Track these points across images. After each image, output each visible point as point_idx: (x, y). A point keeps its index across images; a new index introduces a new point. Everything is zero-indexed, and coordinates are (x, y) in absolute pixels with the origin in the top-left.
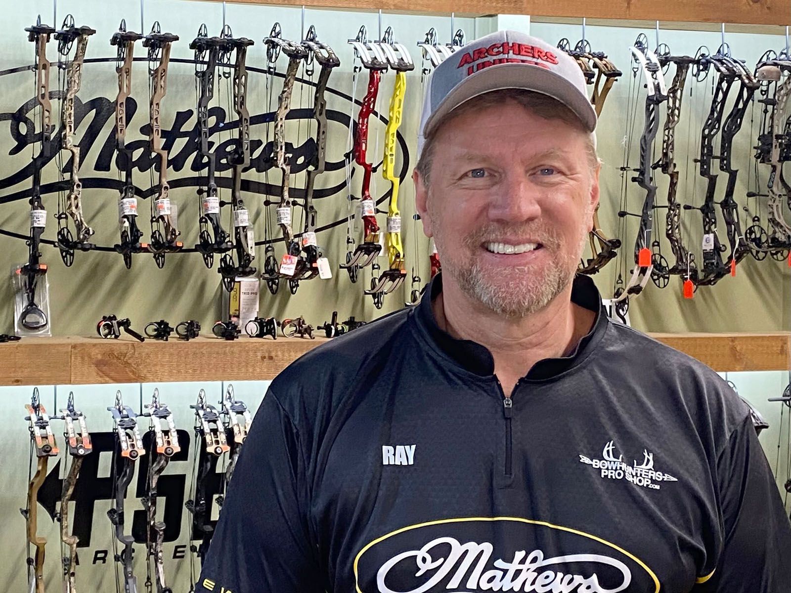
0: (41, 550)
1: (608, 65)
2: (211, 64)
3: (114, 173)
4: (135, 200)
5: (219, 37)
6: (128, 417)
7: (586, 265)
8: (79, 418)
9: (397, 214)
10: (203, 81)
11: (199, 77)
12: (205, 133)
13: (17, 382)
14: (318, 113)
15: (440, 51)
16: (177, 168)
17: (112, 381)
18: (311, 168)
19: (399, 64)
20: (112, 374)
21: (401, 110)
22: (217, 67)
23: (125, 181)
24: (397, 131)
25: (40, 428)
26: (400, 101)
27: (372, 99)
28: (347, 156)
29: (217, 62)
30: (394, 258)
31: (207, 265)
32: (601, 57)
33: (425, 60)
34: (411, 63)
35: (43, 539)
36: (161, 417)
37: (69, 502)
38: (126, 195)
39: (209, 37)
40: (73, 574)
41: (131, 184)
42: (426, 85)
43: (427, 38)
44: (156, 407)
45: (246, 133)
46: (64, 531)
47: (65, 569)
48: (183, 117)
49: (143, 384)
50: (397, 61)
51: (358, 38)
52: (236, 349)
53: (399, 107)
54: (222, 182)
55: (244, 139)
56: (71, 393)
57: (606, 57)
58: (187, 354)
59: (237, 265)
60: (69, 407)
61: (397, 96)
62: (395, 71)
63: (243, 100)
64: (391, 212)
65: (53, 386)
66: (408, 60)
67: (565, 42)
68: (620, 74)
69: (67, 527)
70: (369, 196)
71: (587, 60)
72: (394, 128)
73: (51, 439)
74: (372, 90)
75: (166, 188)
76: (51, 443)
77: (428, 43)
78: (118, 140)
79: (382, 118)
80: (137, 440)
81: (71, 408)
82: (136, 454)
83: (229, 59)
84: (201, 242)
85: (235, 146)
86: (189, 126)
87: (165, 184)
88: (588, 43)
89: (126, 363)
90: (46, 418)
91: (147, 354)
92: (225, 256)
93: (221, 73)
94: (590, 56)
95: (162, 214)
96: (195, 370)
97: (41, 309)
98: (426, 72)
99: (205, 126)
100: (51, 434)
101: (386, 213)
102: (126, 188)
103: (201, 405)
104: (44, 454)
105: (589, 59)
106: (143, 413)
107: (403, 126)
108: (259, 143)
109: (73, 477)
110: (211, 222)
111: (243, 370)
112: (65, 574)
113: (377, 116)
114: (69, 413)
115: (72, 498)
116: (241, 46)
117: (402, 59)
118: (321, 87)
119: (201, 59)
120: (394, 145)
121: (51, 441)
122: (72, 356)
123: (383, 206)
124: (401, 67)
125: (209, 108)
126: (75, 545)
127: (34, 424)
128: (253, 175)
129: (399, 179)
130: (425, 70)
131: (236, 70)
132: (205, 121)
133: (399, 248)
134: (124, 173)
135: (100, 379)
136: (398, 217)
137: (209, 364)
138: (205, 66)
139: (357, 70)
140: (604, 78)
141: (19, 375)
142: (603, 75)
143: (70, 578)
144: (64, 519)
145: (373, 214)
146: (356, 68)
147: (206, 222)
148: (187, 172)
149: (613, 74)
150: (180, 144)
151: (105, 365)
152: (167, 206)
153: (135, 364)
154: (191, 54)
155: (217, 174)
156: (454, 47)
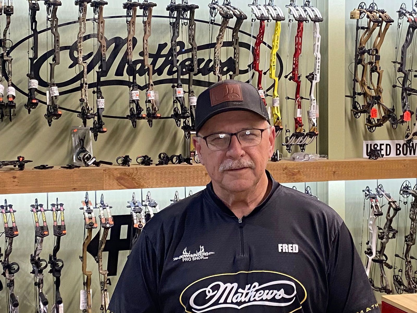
0: (89, 278)
1: (386, 16)
2: (178, 18)
3: (126, 77)
4: (138, 92)
5: (181, 3)
6: (138, 206)
7: (376, 122)
8: (107, 208)
9: (277, 97)
10: (173, 27)
11: (172, 25)
12: (175, 55)
13: (75, 189)
14: (235, 44)
15: (297, 10)
16: (160, 74)
17: (125, 188)
18: (231, 73)
19: (277, 17)
20: (126, 184)
21: (278, 41)
22: (181, 20)
23: (132, 82)
24: (277, 53)
25: (88, 213)
26: (278, 36)
27: (262, 36)
28: (249, 66)
29: (181, 17)
30: (276, 120)
31: (178, 125)
32: (383, 12)
33: (290, 15)
34: (283, 16)
35: (90, 272)
36: (153, 207)
37: (103, 252)
38: (133, 89)
39: (177, 4)
40: (106, 290)
41: (136, 83)
42: (291, 28)
43: (291, 3)
44: (149, 201)
45: (195, 55)
46: (100, 268)
47: (102, 288)
48: (162, 47)
49: (143, 189)
50: (276, 16)
51: (253, 4)
52: (191, 170)
53: (277, 40)
54: (184, 81)
55: (194, 58)
56: (102, 195)
57: (386, 12)
58: (165, 173)
59: (191, 125)
60: (101, 202)
61: (276, 34)
62: (275, 21)
63: (193, 37)
64: (275, 96)
65: (94, 191)
66: (281, 15)
67: (363, 4)
68: (393, 21)
69: (102, 265)
70: (261, 87)
71: (376, 13)
72: (275, 51)
73: (94, 219)
74: (261, 31)
75: (152, 85)
76: (94, 222)
77: (292, 6)
78: (128, 59)
79: (269, 46)
80: (142, 219)
81: (102, 202)
82: (141, 226)
83: (186, 15)
84: (174, 113)
85: (190, 62)
86: (165, 51)
87: (152, 83)
88: (376, 5)
89: (133, 178)
90: (92, 208)
91: (144, 173)
92: (186, 120)
93: (183, 23)
94: (377, 12)
95: (149, 99)
96: (170, 181)
97: (88, 150)
98: (291, 21)
99: (175, 51)
100: (94, 216)
101: (272, 96)
102: (133, 85)
103: (176, 200)
104: (90, 227)
105: (377, 13)
106: (143, 204)
107: (280, 50)
108: (203, 60)
109: (104, 239)
110: (179, 102)
111: (196, 181)
112: (102, 290)
113: (266, 45)
114: (101, 205)
115: (105, 250)
116: (192, 8)
117: (278, 14)
118: (236, 30)
119: (173, 16)
120: (275, 60)
121: (94, 220)
122: (104, 175)
123: (270, 93)
124: (278, 19)
125: (177, 41)
126: (106, 275)
127: (85, 211)
128: (200, 77)
129: (278, 78)
130: (290, 20)
131: (189, 22)
132: (175, 49)
133: (279, 115)
134: (131, 77)
135: (119, 187)
136: (278, 98)
137: (177, 178)
138: (175, 19)
139: (254, 20)
140: (384, 23)
141: (75, 186)
142: (384, 22)
143: (104, 292)
144: (100, 261)
145: (264, 97)
146: (253, 19)
147: (177, 102)
148: (164, 76)
149: (390, 21)
150: (161, 61)
151: (122, 180)
152: (153, 95)
153: (137, 179)
154: (167, 13)
155: (182, 77)
156: (305, 7)
